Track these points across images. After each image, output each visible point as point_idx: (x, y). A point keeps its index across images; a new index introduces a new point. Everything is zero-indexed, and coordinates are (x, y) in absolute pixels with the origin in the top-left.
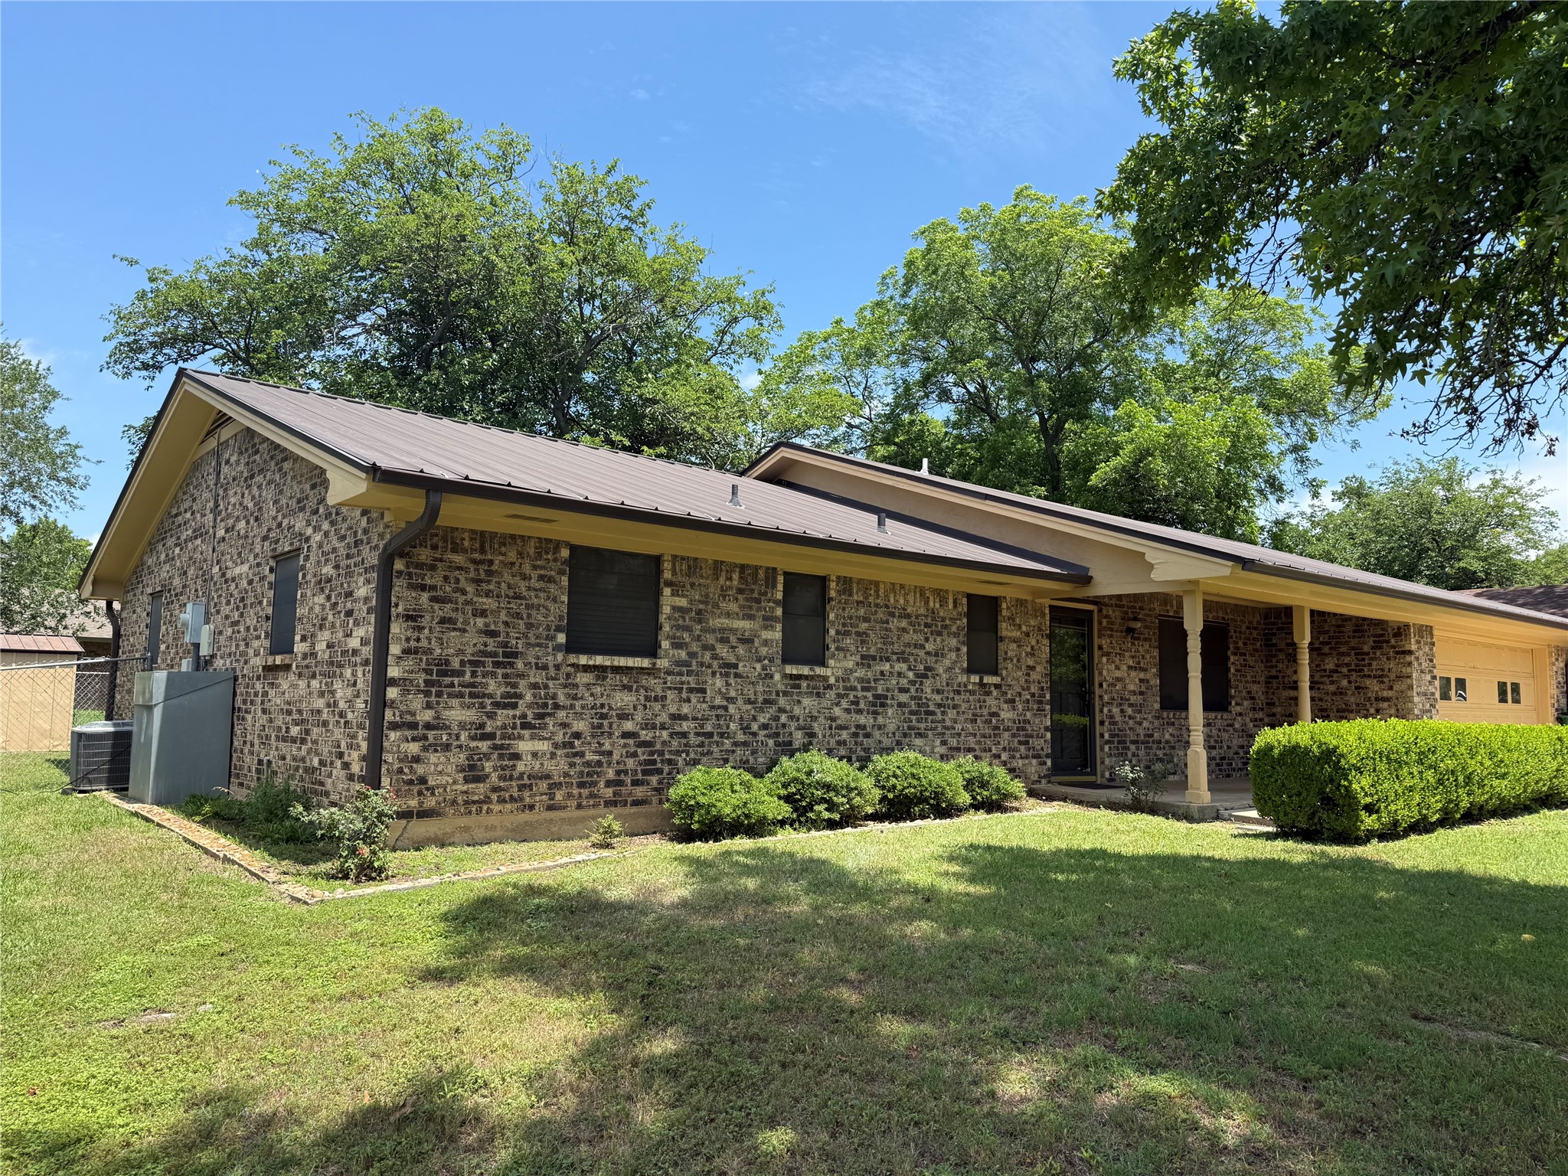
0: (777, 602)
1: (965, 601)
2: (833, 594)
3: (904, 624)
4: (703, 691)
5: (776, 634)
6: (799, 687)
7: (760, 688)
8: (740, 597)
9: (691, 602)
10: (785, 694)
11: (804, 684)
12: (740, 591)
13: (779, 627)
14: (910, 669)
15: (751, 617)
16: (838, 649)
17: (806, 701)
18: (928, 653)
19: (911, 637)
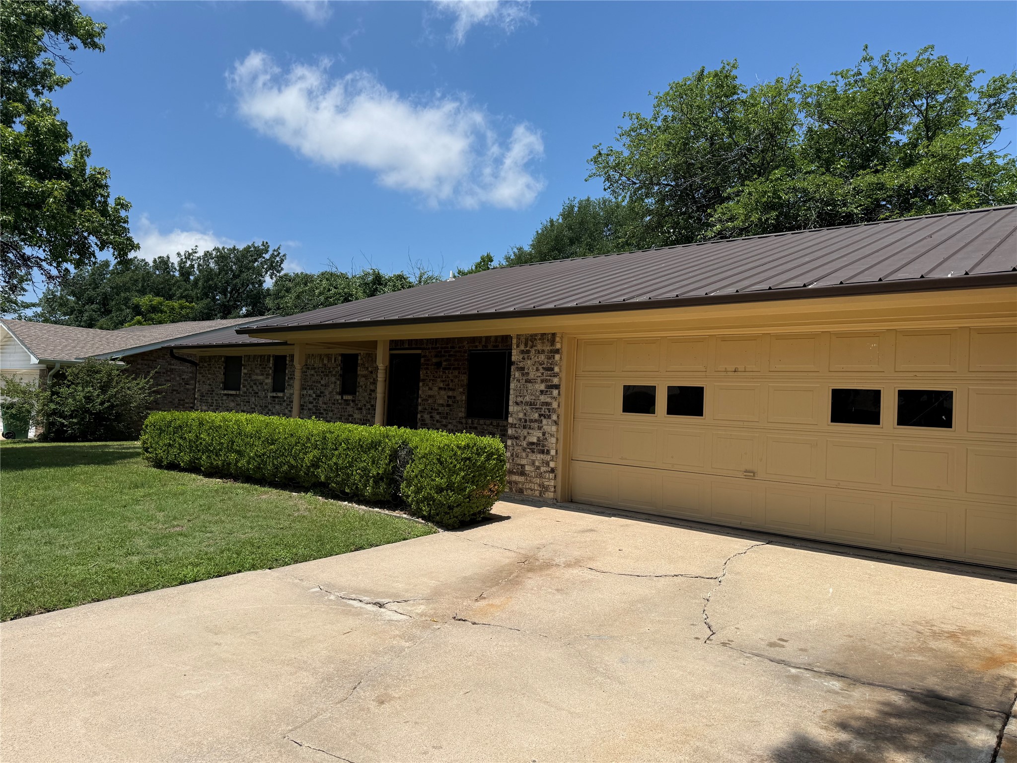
0: (271, 368)
1: (340, 358)
2: (287, 362)
3: (313, 372)
4: (249, 402)
5: (269, 381)
6: (274, 401)
7: (264, 401)
8: (260, 367)
9: (248, 371)
10: (271, 404)
11: (277, 400)
12: (260, 365)
13: (270, 377)
14: (314, 393)
15: (262, 375)
16: (288, 385)
17: (277, 407)
18: (322, 385)
19: (316, 378)
